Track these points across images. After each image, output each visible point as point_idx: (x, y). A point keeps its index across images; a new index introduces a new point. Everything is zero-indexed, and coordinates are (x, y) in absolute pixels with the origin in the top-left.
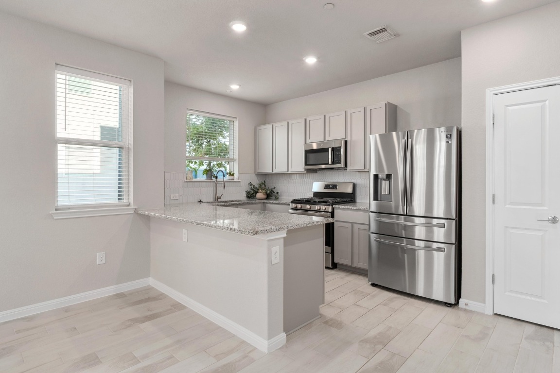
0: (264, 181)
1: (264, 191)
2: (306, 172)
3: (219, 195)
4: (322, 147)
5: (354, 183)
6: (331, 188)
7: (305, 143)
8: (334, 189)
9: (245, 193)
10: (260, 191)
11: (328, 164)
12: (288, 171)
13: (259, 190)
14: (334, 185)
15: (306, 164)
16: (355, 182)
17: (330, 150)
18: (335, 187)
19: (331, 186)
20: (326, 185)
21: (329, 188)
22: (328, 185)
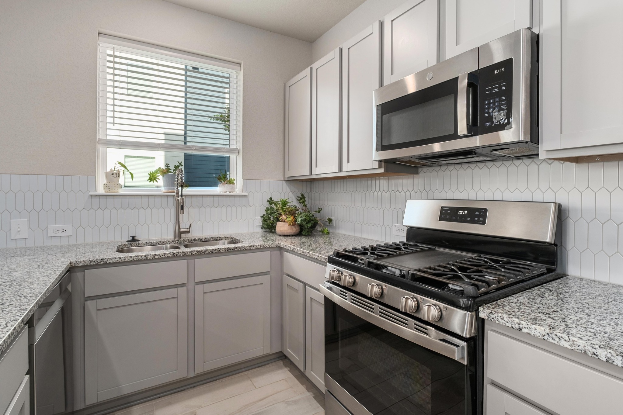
0: (302, 195)
1: (290, 219)
2: (382, 171)
3: (184, 226)
4: (429, 82)
5: (560, 206)
6: (463, 219)
7: (381, 84)
8: (473, 222)
9: (261, 219)
10: (283, 217)
11: (455, 136)
12: (340, 170)
13: (280, 214)
14: (472, 211)
15: (382, 147)
16: (564, 203)
17: (463, 84)
18: (479, 216)
19: (460, 212)
20: (444, 210)
21: (454, 218)
22: (450, 208)
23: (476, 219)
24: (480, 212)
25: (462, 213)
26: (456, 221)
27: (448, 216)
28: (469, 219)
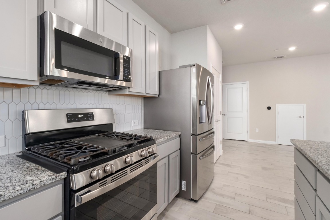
6: (82, 120)
8: (87, 120)
14: (86, 115)
18: (90, 117)
19: (80, 116)
20: (69, 115)
21: (77, 119)
22: (73, 114)
23: (89, 118)
24: (90, 115)
25: (81, 116)
26: (78, 121)
27: (73, 119)
28: (85, 119)
